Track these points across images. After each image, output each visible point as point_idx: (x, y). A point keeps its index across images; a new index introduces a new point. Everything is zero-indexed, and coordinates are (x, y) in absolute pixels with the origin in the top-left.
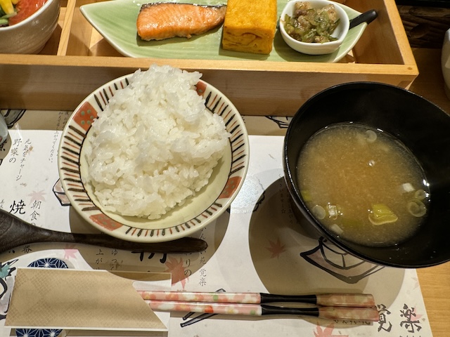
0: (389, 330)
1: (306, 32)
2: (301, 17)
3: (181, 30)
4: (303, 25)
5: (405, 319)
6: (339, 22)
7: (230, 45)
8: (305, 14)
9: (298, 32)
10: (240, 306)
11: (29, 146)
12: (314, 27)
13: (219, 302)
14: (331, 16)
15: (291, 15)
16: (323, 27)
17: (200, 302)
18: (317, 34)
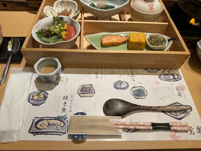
0: (194, 134)
1: (155, 43)
2: (152, 39)
3: (115, 43)
4: (153, 41)
5: (198, 131)
6: (164, 40)
7: (131, 47)
8: (154, 38)
9: (152, 43)
10: (145, 126)
11: (67, 79)
12: (157, 42)
13: (138, 125)
14: (162, 38)
15: (149, 38)
16: (160, 41)
17: (132, 125)
18: (158, 44)
